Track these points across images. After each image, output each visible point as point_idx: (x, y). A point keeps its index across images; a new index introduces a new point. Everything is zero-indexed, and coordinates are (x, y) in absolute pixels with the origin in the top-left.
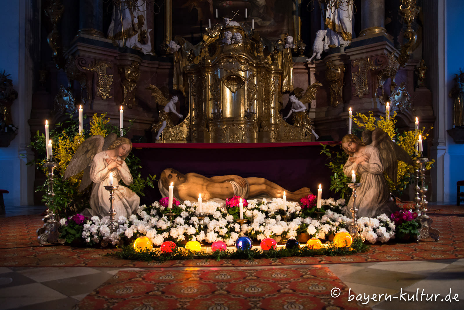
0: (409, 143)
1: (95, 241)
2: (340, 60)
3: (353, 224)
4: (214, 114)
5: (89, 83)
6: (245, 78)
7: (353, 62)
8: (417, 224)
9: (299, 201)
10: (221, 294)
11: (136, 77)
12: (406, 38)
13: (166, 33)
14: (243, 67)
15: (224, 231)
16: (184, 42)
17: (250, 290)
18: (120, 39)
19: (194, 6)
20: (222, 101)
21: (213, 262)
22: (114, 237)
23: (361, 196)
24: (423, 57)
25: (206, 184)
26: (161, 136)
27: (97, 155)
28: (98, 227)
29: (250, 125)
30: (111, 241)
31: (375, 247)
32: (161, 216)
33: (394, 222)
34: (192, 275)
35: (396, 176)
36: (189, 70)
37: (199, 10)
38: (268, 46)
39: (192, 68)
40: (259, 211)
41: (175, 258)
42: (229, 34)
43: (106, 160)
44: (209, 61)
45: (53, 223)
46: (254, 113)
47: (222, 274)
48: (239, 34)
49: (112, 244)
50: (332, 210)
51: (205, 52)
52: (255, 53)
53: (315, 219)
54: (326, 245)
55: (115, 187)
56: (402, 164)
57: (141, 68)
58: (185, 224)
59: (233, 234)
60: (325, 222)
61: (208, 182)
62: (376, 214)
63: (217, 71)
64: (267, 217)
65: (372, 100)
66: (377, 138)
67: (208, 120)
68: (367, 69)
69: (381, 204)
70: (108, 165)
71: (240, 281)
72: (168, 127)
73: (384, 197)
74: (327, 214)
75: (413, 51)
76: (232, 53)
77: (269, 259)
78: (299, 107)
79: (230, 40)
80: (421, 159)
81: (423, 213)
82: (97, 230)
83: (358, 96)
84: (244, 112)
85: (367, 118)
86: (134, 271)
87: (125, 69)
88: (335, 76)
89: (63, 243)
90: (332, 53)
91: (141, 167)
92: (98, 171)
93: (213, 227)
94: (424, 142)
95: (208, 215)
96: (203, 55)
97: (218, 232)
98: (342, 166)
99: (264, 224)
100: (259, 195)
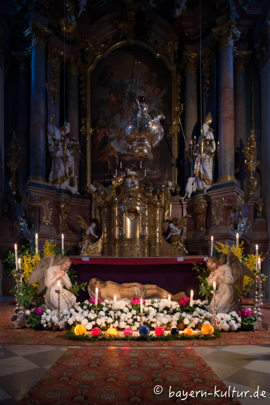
0: (251, 263)
1: (49, 326)
2: (204, 199)
3: (213, 318)
4: (119, 236)
5: (37, 214)
6: (140, 211)
7: (213, 201)
8: (254, 319)
9: (178, 301)
10: (134, 367)
11: (67, 210)
12: (249, 183)
13: (87, 179)
14: (139, 204)
15: (131, 321)
16: (99, 186)
17: (152, 364)
18: (57, 183)
19: (106, 160)
20: (125, 227)
21: (125, 343)
22: (61, 324)
23: (219, 299)
24: (261, 197)
25: (118, 289)
26: (84, 251)
27: (49, 269)
28: (51, 317)
29: (143, 244)
30: (59, 326)
31: (226, 334)
32: (90, 310)
33: (240, 317)
34: (114, 352)
35: (243, 285)
36: (103, 205)
37: (109, 162)
38: (155, 188)
39: (105, 204)
40: (153, 307)
41: (101, 340)
42: (130, 181)
43: (55, 272)
44: (116, 199)
45: (22, 313)
46: (146, 236)
47: (133, 353)
48: (136, 180)
49: (59, 328)
50: (200, 307)
51: (113, 193)
52: (147, 193)
53: (188, 313)
54: (196, 332)
55: (61, 291)
56: (246, 278)
57: (71, 203)
58: (106, 316)
59: (136, 323)
60: (195, 316)
61: (120, 288)
62: (228, 311)
63: (122, 206)
64: (158, 312)
65: (225, 227)
66: (230, 260)
67: (115, 240)
68: (222, 205)
69: (232, 304)
70: (56, 275)
71: (145, 358)
72: (88, 244)
73: (234, 299)
74: (196, 311)
75: (254, 192)
76: (131, 194)
77: (161, 341)
78: (175, 231)
79: (130, 185)
80: (259, 275)
81: (258, 311)
82: (50, 319)
83: (215, 224)
84: (139, 235)
85: (224, 246)
86: (77, 349)
87: (61, 204)
88: (201, 210)
89: (28, 326)
90: (198, 194)
91: (76, 277)
92: (50, 279)
93: (123, 318)
94: (262, 263)
95: (120, 309)
96: (112, 194)
97: (126, 322)
98: (206, 278)
99: (156, 317)
100: (152, 296)
